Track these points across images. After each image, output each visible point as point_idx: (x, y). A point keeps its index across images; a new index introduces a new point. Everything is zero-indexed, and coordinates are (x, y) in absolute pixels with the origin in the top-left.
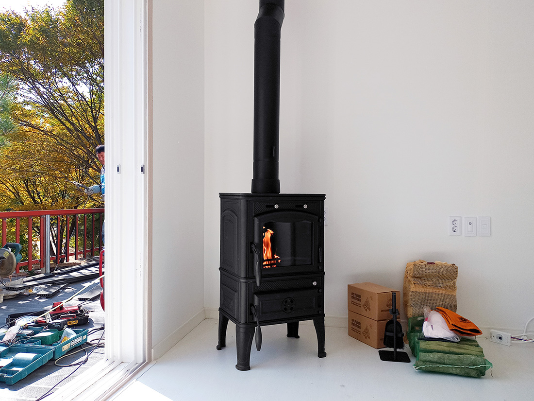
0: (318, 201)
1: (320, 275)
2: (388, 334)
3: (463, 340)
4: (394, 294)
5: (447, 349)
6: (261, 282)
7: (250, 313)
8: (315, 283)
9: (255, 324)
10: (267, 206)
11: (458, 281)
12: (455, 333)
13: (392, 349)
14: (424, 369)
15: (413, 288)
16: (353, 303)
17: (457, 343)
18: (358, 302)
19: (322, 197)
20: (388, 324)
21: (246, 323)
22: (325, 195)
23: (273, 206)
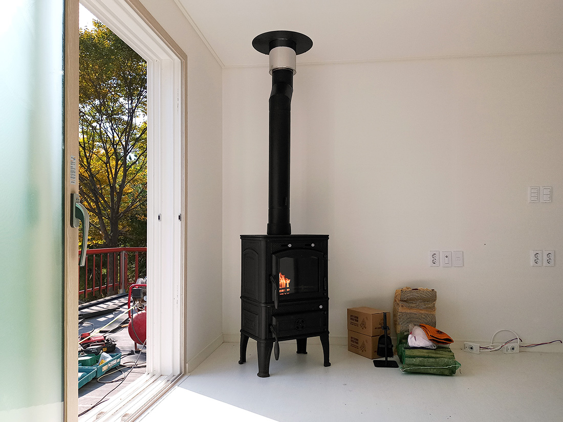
0: (323, 240)
1: (325, 300)
2: (381, 346)
3: (439, 348)
4: (385, 314)
5: (426, 355)
6: (278, 306)
7: (269, 331)
8: (321, 307)
9: (274, 340)
10: (282, 246)
11: (438, 304)
12: (432, 342)
13: (384, 359)
14: (409, 371)
15: (400, 309)
16: (352, 323)
17: (435, 350)
18: (356, 322)
19: (327, 237)
20: (380, 339)
21: (266, 339)
22: (328, 236)
23: (287, 245)
